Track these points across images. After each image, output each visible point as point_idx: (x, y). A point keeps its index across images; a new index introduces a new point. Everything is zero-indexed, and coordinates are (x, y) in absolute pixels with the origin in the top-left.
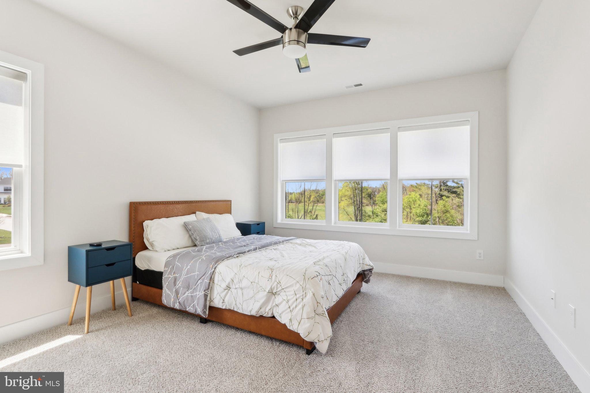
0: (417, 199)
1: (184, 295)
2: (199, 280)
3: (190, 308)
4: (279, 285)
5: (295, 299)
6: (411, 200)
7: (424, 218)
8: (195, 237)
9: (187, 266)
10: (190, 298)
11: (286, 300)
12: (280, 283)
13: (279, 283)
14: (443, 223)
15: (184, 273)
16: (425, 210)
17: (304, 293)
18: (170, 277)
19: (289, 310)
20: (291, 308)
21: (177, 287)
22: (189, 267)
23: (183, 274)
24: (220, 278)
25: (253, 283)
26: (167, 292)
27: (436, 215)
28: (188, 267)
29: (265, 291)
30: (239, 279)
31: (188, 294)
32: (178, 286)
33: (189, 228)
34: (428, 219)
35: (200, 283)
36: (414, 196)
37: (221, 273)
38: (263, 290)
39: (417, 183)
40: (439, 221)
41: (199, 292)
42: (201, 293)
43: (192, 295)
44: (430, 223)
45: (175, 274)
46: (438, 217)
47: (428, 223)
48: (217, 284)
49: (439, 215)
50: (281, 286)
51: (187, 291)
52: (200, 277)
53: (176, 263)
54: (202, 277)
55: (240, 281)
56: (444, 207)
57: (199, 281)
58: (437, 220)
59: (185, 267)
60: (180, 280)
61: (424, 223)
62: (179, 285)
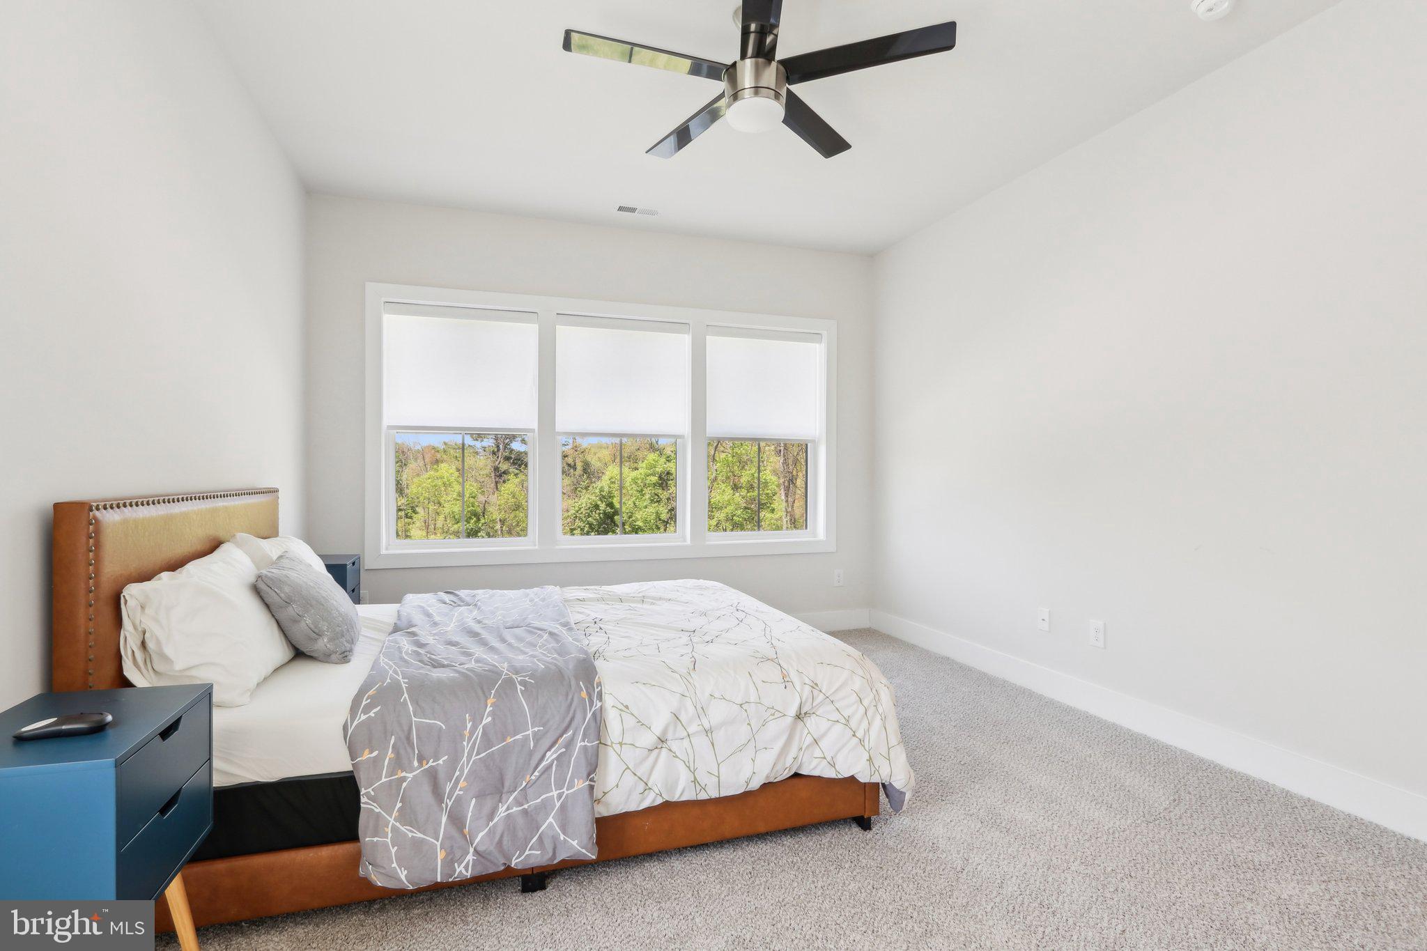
0: (452, 479)
1: (491, 819)
2: (549, 749)
3: (527, 852)
4: (816, 692)
5: (862, 710)
6: (439, 483)
7: (471, 525)
8: (312, 627)
9: (476, 721)
10: (520, 821)
11: (843, 721)
12: (816, 684)
13: (815, 686)
14: (510, 533)
15: (474, 743)
16: (473, 506)
17: (874, 691)
18: (403, 779)
19: (855, 740)
20: (860, 734)
21: (450, 804)
22: (487, 720)
23: (466, 751)
24: (630, 722)
25: (745, 706)
26: (410, 835)
27: (497, 516)
28: (484, 722)
29: (785, 715)
30: (699, 707)
31: (508, 809)
32: (450, 798)
33: (282, 595)
34: (480, 525)
35: (557, 758)
36: (446, 475)
37: (627, 707)
38: (777, 715)
39: (447, 441)
40: (502, 530)
41: (559, 786)
42: (567, 790)
43: (526, 806)
44: (484, 535)
45: (424, 762)
46: (500, 520)
47: (479, 534)
48: (621, 744)
49: (502, 516)
50: (821, 691)
51: (500, 801)
52: (553, 739)
53: (414, 719)
54: (561, 736)
55: (702, 711)
56: (514, 497)
57: (549, 754)
58: (498, 526)
59: (469, 725)
60: (457, 773)
61: (473, 534)
62: (457, 792)
